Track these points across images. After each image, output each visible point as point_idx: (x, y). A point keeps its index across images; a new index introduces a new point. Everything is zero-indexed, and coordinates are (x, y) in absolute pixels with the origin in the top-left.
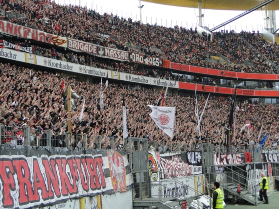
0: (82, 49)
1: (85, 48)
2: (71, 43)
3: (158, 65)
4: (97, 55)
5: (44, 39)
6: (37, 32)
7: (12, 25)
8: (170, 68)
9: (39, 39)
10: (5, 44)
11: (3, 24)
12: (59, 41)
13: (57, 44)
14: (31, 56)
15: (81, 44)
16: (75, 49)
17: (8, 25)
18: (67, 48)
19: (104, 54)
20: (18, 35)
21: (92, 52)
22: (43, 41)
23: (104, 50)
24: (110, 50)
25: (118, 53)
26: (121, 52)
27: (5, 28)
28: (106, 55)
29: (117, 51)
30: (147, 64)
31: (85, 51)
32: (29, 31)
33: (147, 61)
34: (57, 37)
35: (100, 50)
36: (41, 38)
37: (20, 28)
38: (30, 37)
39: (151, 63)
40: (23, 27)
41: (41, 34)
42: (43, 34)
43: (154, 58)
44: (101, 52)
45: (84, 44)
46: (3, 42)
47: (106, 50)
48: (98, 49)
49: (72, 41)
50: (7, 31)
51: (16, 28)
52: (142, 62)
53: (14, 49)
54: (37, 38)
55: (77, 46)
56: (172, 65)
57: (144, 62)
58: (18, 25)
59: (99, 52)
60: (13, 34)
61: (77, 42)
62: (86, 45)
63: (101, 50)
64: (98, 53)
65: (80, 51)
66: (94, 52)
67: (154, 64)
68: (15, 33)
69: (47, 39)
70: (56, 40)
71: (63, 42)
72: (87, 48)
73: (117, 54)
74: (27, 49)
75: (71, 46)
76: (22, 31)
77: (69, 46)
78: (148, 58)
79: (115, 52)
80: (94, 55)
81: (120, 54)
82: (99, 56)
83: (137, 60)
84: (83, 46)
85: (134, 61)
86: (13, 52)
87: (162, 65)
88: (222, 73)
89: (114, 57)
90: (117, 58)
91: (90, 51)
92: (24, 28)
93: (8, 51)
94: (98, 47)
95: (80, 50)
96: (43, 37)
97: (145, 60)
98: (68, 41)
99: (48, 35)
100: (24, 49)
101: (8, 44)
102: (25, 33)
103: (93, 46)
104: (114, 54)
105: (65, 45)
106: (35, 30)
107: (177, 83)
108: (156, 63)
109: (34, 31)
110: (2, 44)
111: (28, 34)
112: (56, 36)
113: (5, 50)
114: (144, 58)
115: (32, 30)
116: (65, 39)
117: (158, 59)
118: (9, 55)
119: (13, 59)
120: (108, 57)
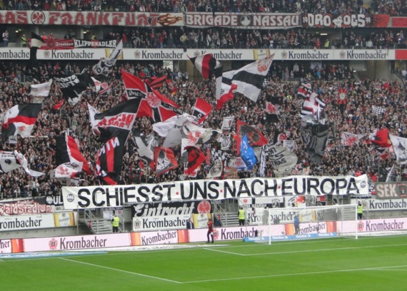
0: (211, 23)
1: (216, 21)
2: (191, 19)
3: (363, 25)
4: (238, 27)
5: (145, 22)
6: (133, 15)
7: (96, 14)
8: (390, 26)
9: (136, 25)
10: (76, 43)
11: (82, 16)
12: (169, 20)
13: (166, 24)
15: (208, 17)
16: (198, 24)
17: (89, 16)
18: (184, 27)
19: (251, 24)
20: (104, 23)
21: (230, 24)
22: (143, 25)
23: (251, 18)
25: (279, 18)
26: (284, 16)
27: (86, 20)
28: (255, 24)
29: (277, 16)
30: (339, 25)
31: (216, 25)
32: (122, 16)
33: (338, 22)
34: (167, 15)
35: (243, 19)
36: (140, 21)
37: (107, 15)
38: (122, 23)
39: (347, 23)
40: (111, 13)
41: (140, 16)
42: (144, 16)
43: (354, 16)
44: (246, 22)
45: (214, 16)
46: (73, 42)
47: (255, 18)
48: (240, 19)
49: (193, 15)
50: (88, 22)
51: (100, 16)
52: (328, 25)
53: (91, 47)
54: (134, 22)
55: (201, 21)
56: (393, 21)
57: (333, 24)
58: (105, 13)
59: (243, 23)
60: (97, 24)
61: (201, 15)
62: (216, 18)
63: (246, 19)
64: (240, 24)
65: (207, 27)
66: (233, 24)
67: (354, 24)
68: (100, 21)
69: (150, 20)
70: (166, 20)
71: (177, 19)
72: (220, 21)
73: (276, 20)
74: (108, 43)
75: (191, 23)
76: (110, 18)
77: (188, 23)
78: (340, 17)
79: (272, 18)
80: (233, 27)
81: (282, 20)
82: (241, 27)
83: (317, 23)
84: (212, 20)
85: (311, 25)
86: (87, 51)
87: (371, 24)
89: (270, 26)
90: (276, 26)
91: (224, 24)
92: (114, 14)
93: (81, 51)
94: (239, 16)
95: (206, 24)
96: (144, 20)
97: (335, 21)
98: (185, 17)
99: (151, 15)
100: (104, 44)
101: (81, 43)
102: (115, 20)
103: (230, 16)
104: (271, 22)
105: (180, 23)
106: (131, 13)
107: (392, 51)
108: (359, 23)
109: (128, 15)
110: (72, 44)
111: (120, 21)
112: (165, 14)
113: (75, 51)
114: (332, 19)
115: (125, 14)
116: (180, 15)
117: (363, 16)
118: (82, 56)
119: (87, 59)
120: (258, 28)
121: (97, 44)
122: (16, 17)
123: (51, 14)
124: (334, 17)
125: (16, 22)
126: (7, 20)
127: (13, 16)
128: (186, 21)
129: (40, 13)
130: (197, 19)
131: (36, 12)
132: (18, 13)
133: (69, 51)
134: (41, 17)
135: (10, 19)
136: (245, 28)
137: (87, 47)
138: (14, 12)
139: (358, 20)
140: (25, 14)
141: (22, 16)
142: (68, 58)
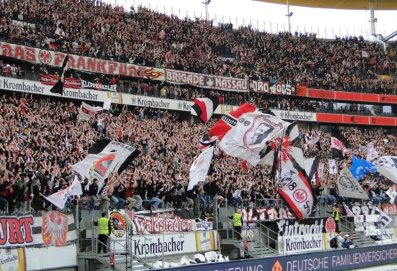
0: (185, 81)
1: (188, 79)
2: (170, 75)
3: (290, 94)
4: (204, 87)
5: (135, 73)
6: (125, 66)
7: (95, 61)
8: (307, 95)
9: (128, 74)
10: (83, 84)
11: (83, 61)
12: (153, 74)
13: (151, 77)
14: (115, 95)
15: (183, 75)
16: (175, 81)
17: (90, 61)
18: (165, 82)
19: (214, 85)
20: (102, 72)
21: (198, 84)
22: (133, 76)
23: (214, 80)
24: (222, 79)
25: (233, 82)
26: (237, 81)
27: (86, 65)
28: (217, 85)
29: (232, 80)
30: (274, 92)
31: (189, 83)
32: (116, 65)
33: (273, 90)
34: (151, 70)
35: (208, 80)
36: (131, 73)
37: (104, 63)
38: (116, 72)
39: (279, 91)
40: (107, 62)
41: (130, 68)
42: (134, 68)
43: (283, 86)
44: (210, 83)
45: (187, 75)
46: (80, 82)
47: (216, 79)
48: (206, 80)
49: (172, 72)
50: (89, 68)
51: (99, 63)
52: (267, 91)
53: (95, 89)
54: (126, 72)
55: (178, 78)
56: (310, 92)
57: (270, 90)
58: (102, 60)
59: (208, 83)
60: (96, 71)
61: (178, 73)
62: (189, 76)
63: (210, 80)
64: (206, 84)
65: (182, 84)
66: (200, 83)
67: (284, 92)
68: (99, 69)
69: (138, 73)
70: (151, 73)
71: (160, 74)
72: (191, 80)
73: (231, 83)
74: (110, 87)
75: (171, 79)
76: (107, 66)
77: (168, 78)
78: (275, 85)
79: (229, 81)
80: (201, 87)
81: (235, 84)
82: (207, 87)
83: (259, 89)
84: (185, 78)
85: (255, 90)
86: (93, 92)
87: (295, 93)
88: (383, 99)
89: (227, 88)
90: (231, 88)
91: (195, 82)
92: (109, 63)
93: (87, 91)
94: (205, 77)
95: (182, 81)
96: (134, 71)
97: (271, 88)
98: (166, 73)
99: (140, 68)
100: (107, 87)
101: (87, 84)
102: (111, 69)
103: (199, 76)
104: (228, 85)
105: (162, 78)
106: (123, 64)
107: (315, 115)
108: (287, 91)
109: (121, 65)
110: (79, 84)
111: (115, 70)
112: (150, 68)
113: (82, 91)
114: (270, 86)
115: (119, 64)
116: (162, 70)
117: (289, 86)
118: (88, 96)
119: (92, 100)
120: (219, 89)
121: (100, 86)
122: (25, 53)
123: (56, 54)
125: (25, 59)
126: (16, 54)
127: (22, 51)
128: (166, 76)
129: (47, 52)
130: (175, 76)
131: (43, 51)
132: (27, 49)
133: (77, 90)
134: (48, 56)
135: (20, 54)
136: (209, 88)
137: (92, 88)
138: (23, 47)
139: (286, 89)
140: (33, 51)
141: (31, 52)
142: (76, 98)
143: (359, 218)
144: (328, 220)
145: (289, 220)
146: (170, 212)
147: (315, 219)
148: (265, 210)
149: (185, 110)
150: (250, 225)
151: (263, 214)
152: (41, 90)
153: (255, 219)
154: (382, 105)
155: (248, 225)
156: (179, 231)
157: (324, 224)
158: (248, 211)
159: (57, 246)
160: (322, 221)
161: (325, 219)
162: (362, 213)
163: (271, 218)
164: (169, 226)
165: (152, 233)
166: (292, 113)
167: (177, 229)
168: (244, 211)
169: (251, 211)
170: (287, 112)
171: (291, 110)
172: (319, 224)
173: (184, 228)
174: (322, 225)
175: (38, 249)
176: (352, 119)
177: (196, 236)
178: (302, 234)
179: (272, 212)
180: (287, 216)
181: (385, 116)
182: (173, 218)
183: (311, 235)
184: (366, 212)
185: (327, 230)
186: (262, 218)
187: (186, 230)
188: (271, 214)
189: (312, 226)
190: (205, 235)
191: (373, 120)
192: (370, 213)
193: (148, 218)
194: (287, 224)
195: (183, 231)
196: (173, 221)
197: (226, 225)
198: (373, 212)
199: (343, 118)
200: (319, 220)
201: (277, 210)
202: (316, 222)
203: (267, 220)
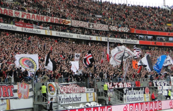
0: (80, 25)
1: (82, 25)
2: (73, 23)
3: (127, 32)
4: (89, 28)
5: (57, 22)
6: (53, 18)
7: (40, 16)
8: (135, 32)
9: (54, 22)
10: (34, 26)
11: (34, 16)
12: (66, 22)
13: (65, 24)
14: (48, 31)
15: (79, 23)
16: (76, 25)
17: (37, 16)
18: (71, 26)
19: (93, 27)
20: (43, 21)
21: (86, 27)
22: (57, 23)
23: (93, 25)
24: (97, 25)
25: (102, 26)
26: (103, 26)
27: (36, 18)
28: (94, 27)
29: (101, 25)
30: (120, 31)
31: (82, 26)
32: (49, 18)
33: (120, 30)
34: (65, 20)
35: (90, 25)
36: (56, 21)
37: (44, 17)
38: (49, 21)
39: (122, 30)
40: (45, 16)
41: (56, 19)
42: (57, 19)
43: (124, 28)
44: (91, 26)
45: (81, 23)
46: (33, 25)
47: (94, 25)
48: (89, 25)
49: (74, 21)
50: (37, 19)
51: (41, 17)
52: (117, 30)
53: (39, 28)
55: (77, 24)
56: (136, 31)
57: (118, 30)
58: (43, 16)
59: (90, 26)
60: (40, 21)
61: (77, 22)
62: (82, 23)
63: (91, 25)
64: (89, 27)
65: (79, 27)
66: (87, 26)
67: (125, 31)
68: (41, 20)
69: (59, 22)
70: (65, 22)
71: (69, 22)
72: (83, 25)
73: (101, 27)
74: (46, 28)
75: (73, 24)
76: (45, 19)
77: (72, 24)
78: (120, 28)
80: (87, 28)
81: (103, 27)
82: (90, 28)
83: (113, 29)
84: (80, 24)
85: (112, 30)
86: (39, 30)
87: (130, 31)
88: (169, 34)
89: (99, 29)
90: (101, 29)
91: (84, 26)
92: (46, 17)
93: (36, 29)
94: (89, 24)
95: (79, 26)
96: (57, 21)
97: (119, 29)
98: (71, 22)
99: (60, 19)
100: (45, 28)
101: (36, 26)
102: (47, 20)
103: (86, 23)
104: (99, 27)
105: (70, 24)
106: (52, 17)
107: (138, 41)
108: (126, 30)
109: (51, 18)
110: (32, 26)
111: (48, 20)
112: (64, 20)
113: (34, 29)
114: (118, 28)
115: (50, 17)
116: (70, 21)
117: (127, 28)
118: (36, 32)
119: (38, 33)
120: (95, 29)
121: (42, 27)
122: (8, 12)
123: (22, 13)
124: (119, 27)
125: (8, 15)
126: (4, 13)
127: (7, 11)
128: (71, 23)
129: (18, 12)
130: (75, 23)
131: (16, 11)
132: (9, 10)
133: (31, 29)
134: (18, 13)
135: (6, 12)
136: (91, 29)
137: (38, 28)
138: (7, 9)
139: (125, 30)
140: (12, 11)
141: (11, 12)
142: (31, 32)
143: (160, 88)
144: (146, 88)
145: (128, 88)
146: (75, 84)
147: (140, 88)
148: (117, 83)
149: (80, 38)
150: (111, 90)
151: (116, 85)
152: (15, 29)
153: (113, 87)
154: (168, 37)
155: (110, 90)
156: (79, 92)
157: (144, 90)
158: (110, 84)
159: (24, 99)
160: (143, 89)
161: (145, 88)
162: (161, 85)
163: (120, 87)
164: (74, 90)
165: (67, 93)
166: (128, 40)
167: (78, 92)
168: (108, 84)
169: (111, 83)
170: (126, 40)
171: (128, 39)
172: (142, 90)
173: (81, 91)
174: (143, 91)
175: (16, 100)
176: (155, 43)
177: (87, 95)
178: (135, 94)
179: (121, 84)
180: (128, 86)
181: (170, 42)
182: (76, 86)
183: (139, 95)
184: (163, 85)
185: (146, 93)
186: (116, 87)
187: (82, 92)
188: (120, 85)
189: (139, 91)
190: (90, 94)
191: (165, 44)
192: (164, 85)
193: (65, 86)
194: (128, 90)
195: (81, 92)
196: (76, 88)
197: (100, 90)
198: (166, 85)
199: (151, 43)
200: (142, 88)
201: (123, 83)
202: (141, 89)
203: (119, 88)
